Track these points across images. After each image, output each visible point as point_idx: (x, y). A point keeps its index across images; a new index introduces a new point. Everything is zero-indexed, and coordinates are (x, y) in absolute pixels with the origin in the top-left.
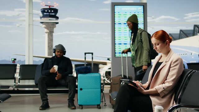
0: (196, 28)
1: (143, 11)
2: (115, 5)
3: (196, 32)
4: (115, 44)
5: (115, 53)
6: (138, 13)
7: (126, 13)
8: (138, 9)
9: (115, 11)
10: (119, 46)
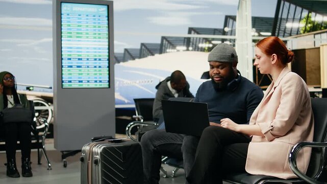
0: (164, 41)
1: (106, 15)
2: (61, 2)
3: (163, 48)
4: (62, 67)
5: (62, 82)
6: (100, 16)
7: (80, 15)
8: (100, 10)
9: (62, 13)
10: (69, 70)
